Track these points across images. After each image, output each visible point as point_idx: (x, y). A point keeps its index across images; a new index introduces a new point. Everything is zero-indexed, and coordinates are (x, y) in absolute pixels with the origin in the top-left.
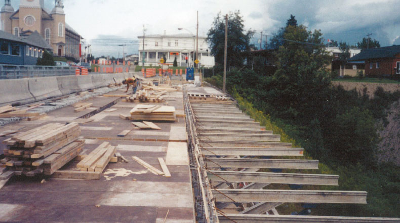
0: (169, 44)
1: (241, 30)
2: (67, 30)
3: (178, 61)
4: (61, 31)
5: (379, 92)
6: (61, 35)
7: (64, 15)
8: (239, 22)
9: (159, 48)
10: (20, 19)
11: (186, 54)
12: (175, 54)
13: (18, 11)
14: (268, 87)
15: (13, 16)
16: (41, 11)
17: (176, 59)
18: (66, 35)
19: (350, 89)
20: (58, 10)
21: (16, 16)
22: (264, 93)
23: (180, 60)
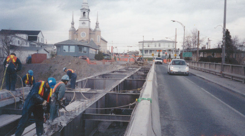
0: (156, 46)
2: (101, 39)
3: (160, 55)
4: (98, 39)
6: (98, 42)
7: (100, 31)
9: (150, 48)
10: (79, 34)
11: (165, 51)
13: (78, 30)
15: (75, 32)
16: (89, 30)
17: (159, 54)
20: (97, 29)
21: (77, 32)
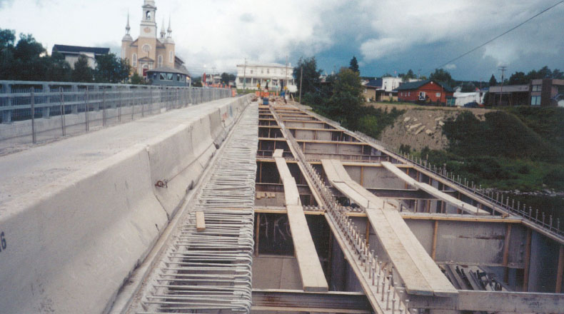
0: (262, 72)
1: (315, 69)
2: (176, 58)
3: (269, 86)
4: (171, 58)
5: (394, 110)
6: (171, 61)
7: (174, 44)
8: (314, 64)
9: (254, 75)
10: (139, 47)
11: (276, 80)
12: (265, 80)
13: (137, 40)
14: (327, 105)
15: (132, 44)
16: (155, 41)
17: (267, 84)
18: (175, 61)
19: (378, 107)
20: (170, 40)
21: (135, 44)
22: (325, 108)
23: (270, 85)
